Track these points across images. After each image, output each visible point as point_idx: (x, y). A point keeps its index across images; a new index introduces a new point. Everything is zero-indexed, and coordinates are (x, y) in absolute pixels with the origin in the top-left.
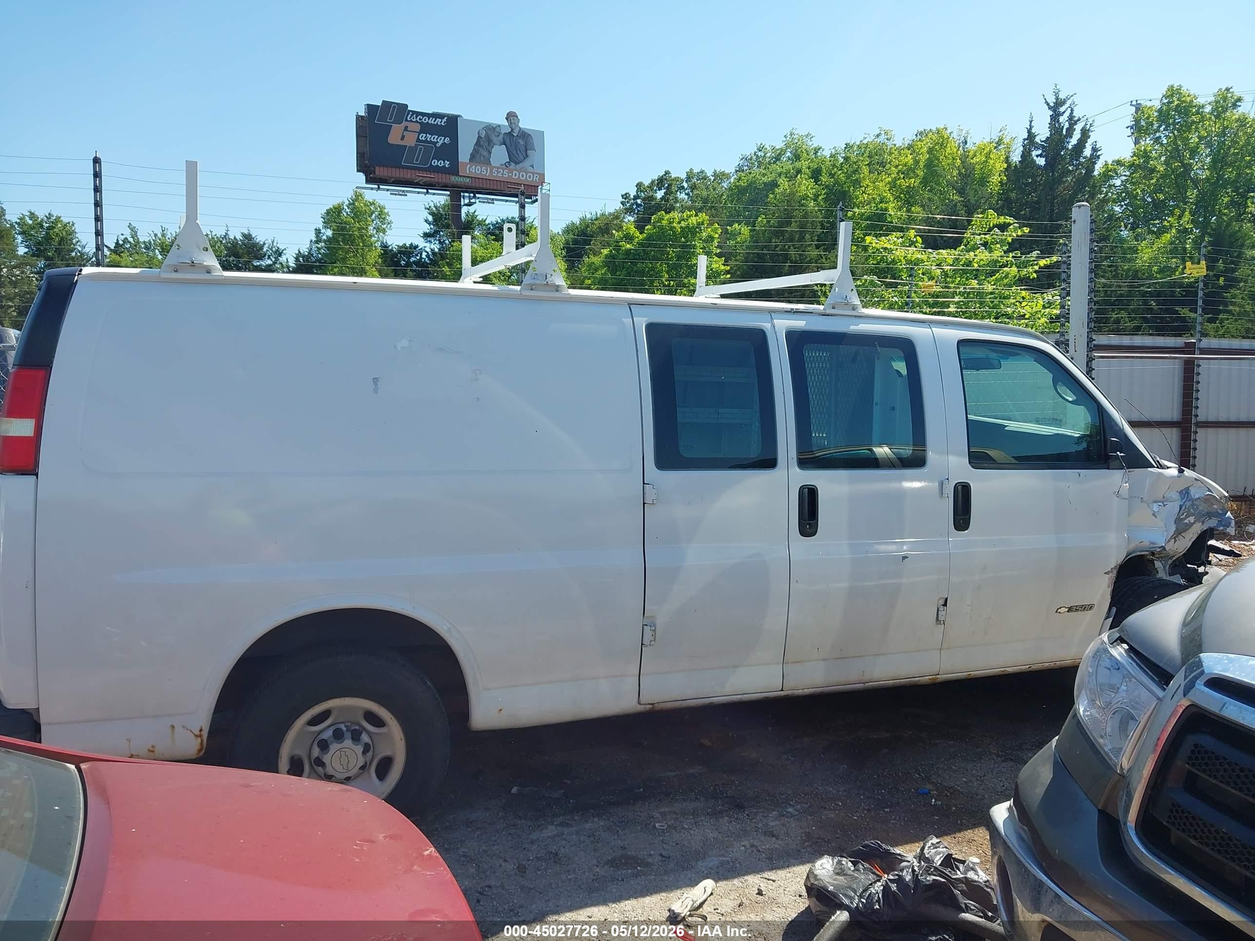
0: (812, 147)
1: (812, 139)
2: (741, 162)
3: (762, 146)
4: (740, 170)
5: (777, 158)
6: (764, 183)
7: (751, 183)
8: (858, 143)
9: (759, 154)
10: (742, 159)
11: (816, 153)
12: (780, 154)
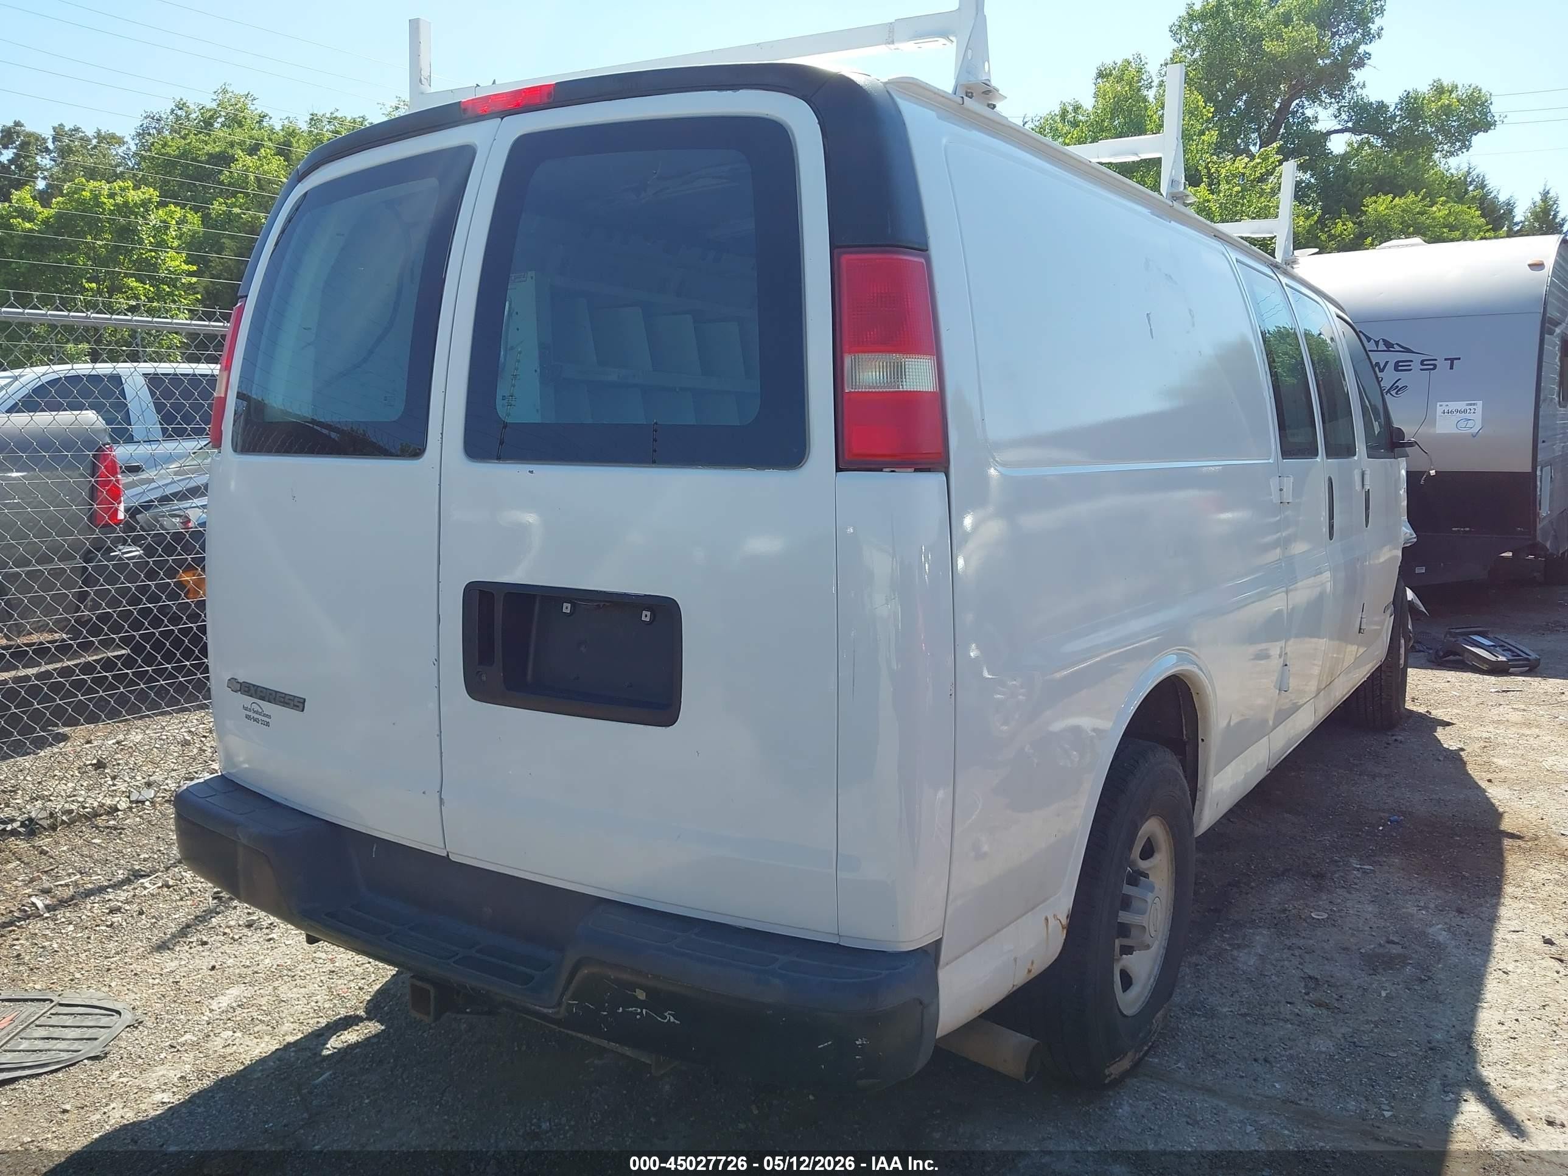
0: (256, 112)
1: (254, 102)
2: (145, 122)
3: (182, 103)
4: (143, 133)
5: (208, 123)
6: (208, 154)
7: (185, 151)
8: (328, 115)
9: (179, 112)
10: (146, 118)
11: (260, 122)
12: (211, 117)
